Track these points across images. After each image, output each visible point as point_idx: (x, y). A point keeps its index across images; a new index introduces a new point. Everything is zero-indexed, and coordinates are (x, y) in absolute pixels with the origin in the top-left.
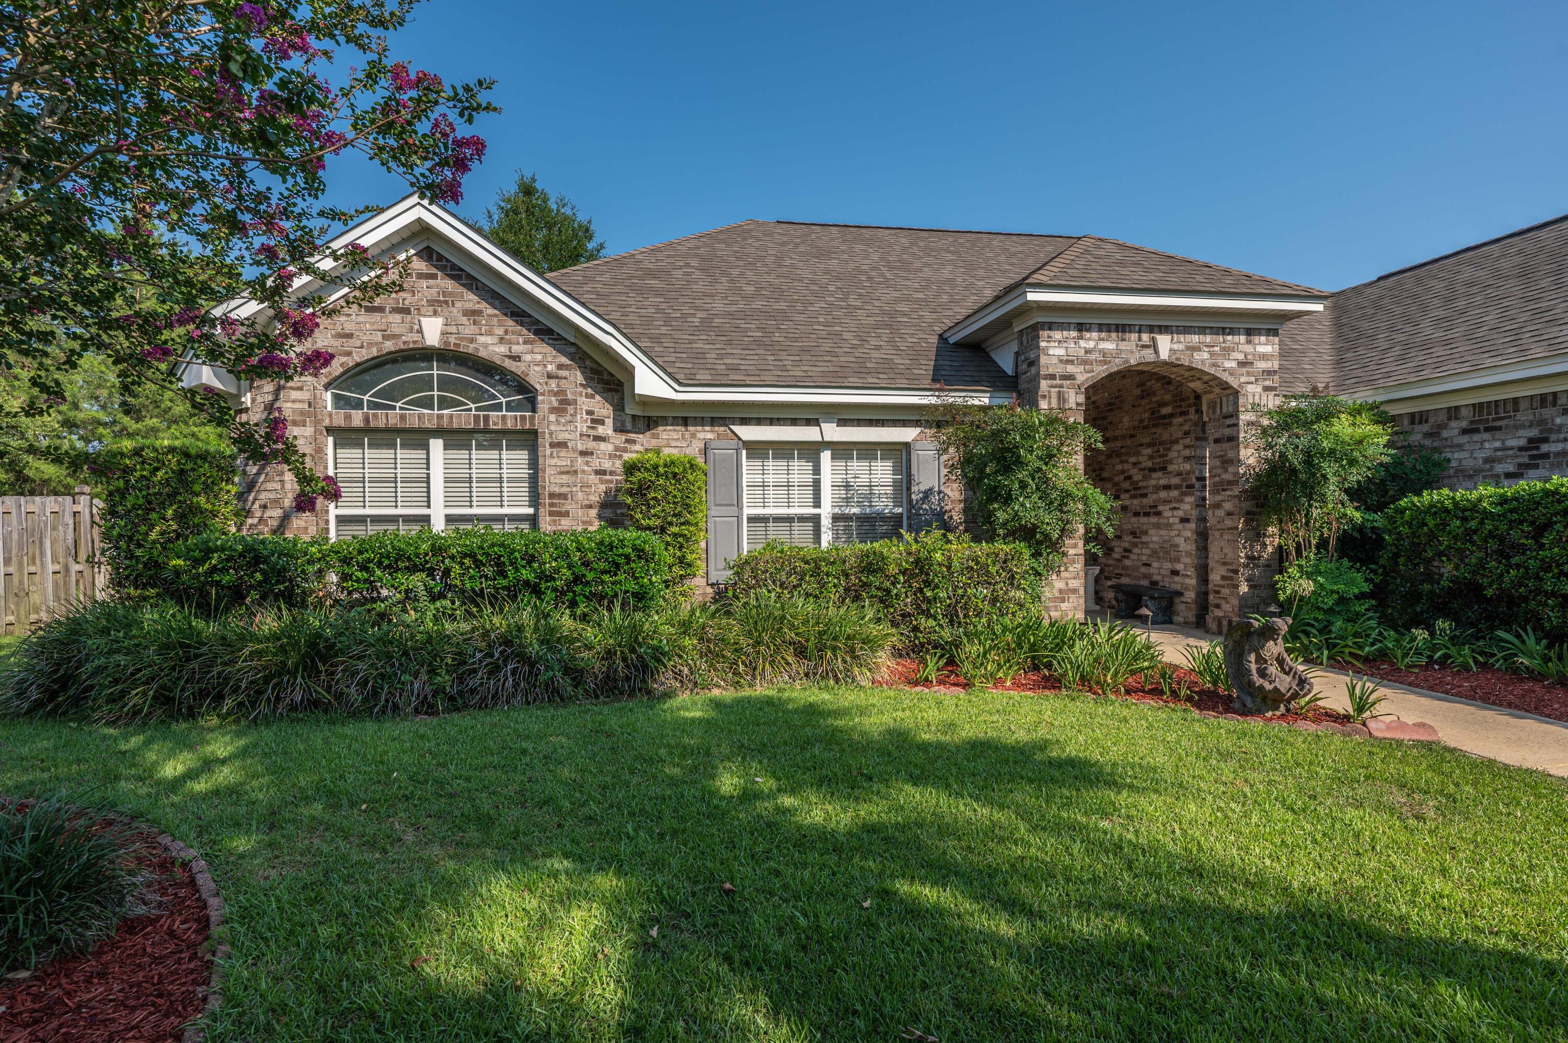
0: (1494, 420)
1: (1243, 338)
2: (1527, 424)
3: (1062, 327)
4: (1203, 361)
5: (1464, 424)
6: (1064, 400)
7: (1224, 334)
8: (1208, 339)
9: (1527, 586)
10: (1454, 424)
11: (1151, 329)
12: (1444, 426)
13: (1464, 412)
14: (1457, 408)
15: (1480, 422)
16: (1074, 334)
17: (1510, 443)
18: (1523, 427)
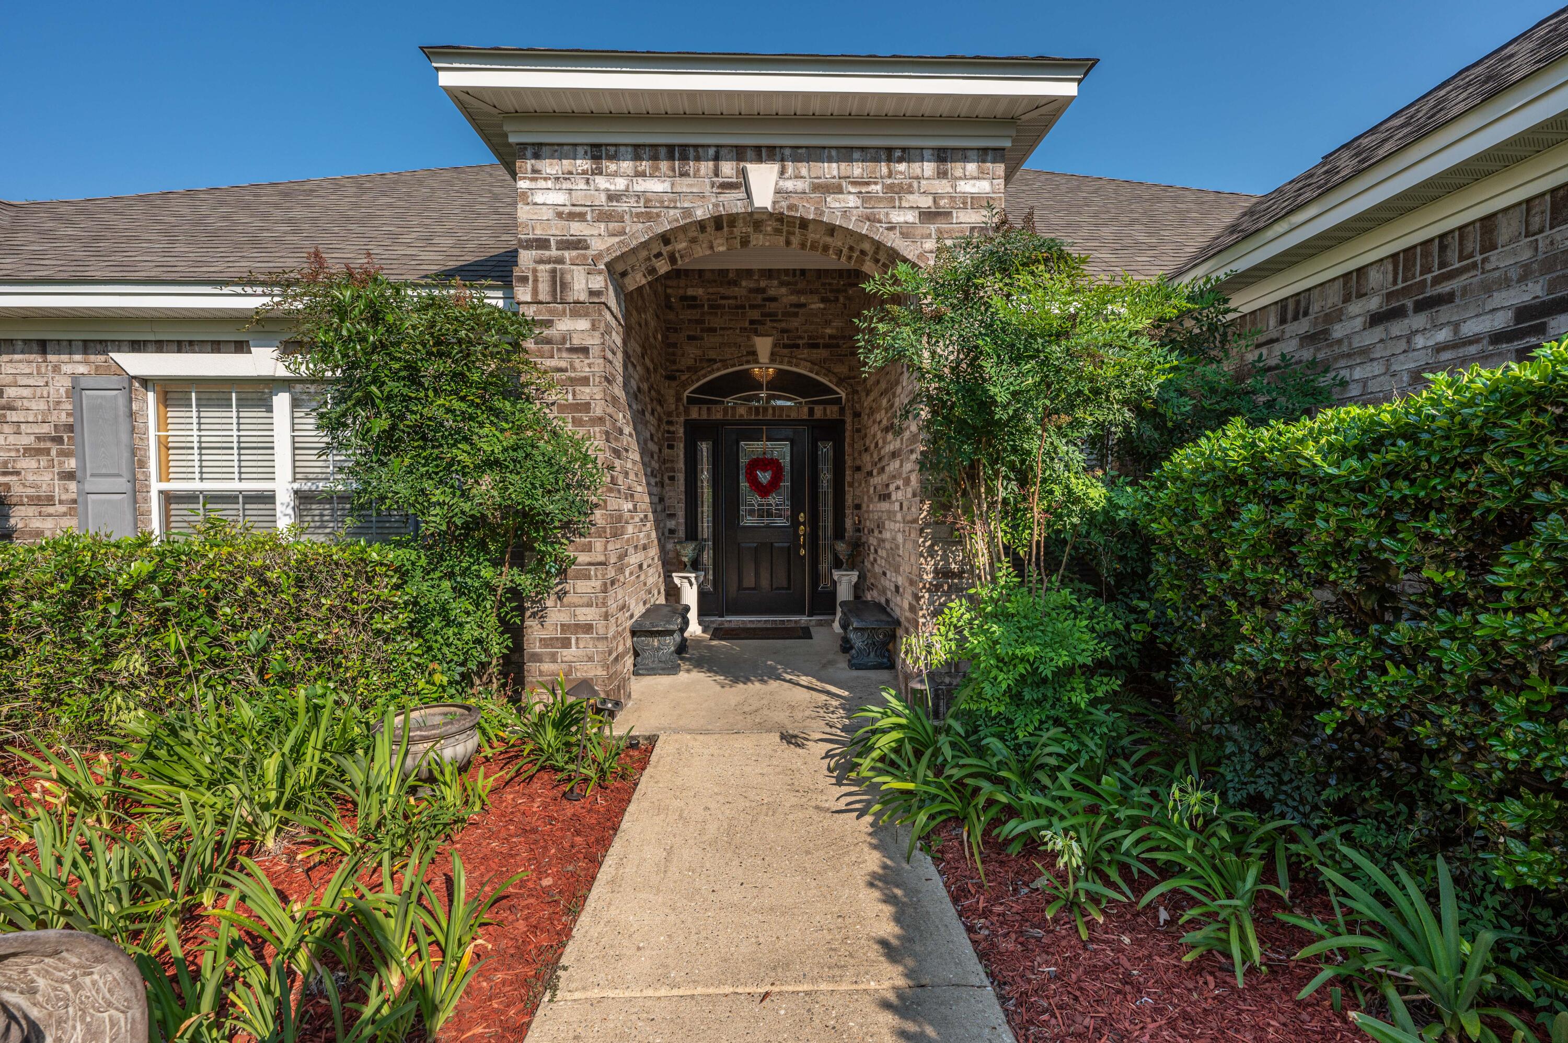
0: (1436, 281)
1: (929, 168)
2: (1514, 274)
3: (559, 151)
4: (845, 213)
5: (1374, 303)
6: (564, 285)
7: (889, 160)
8: (857, 169)
9: (1436, 720)
10: (1355, 308)
11: (740, 153)
12: (1334, 317)
13: (1375, 278)
14: (1361, 271)
15: (1405, 291)
16: (584, 164)
17: (1470, 328)
18: (1505, 283)
